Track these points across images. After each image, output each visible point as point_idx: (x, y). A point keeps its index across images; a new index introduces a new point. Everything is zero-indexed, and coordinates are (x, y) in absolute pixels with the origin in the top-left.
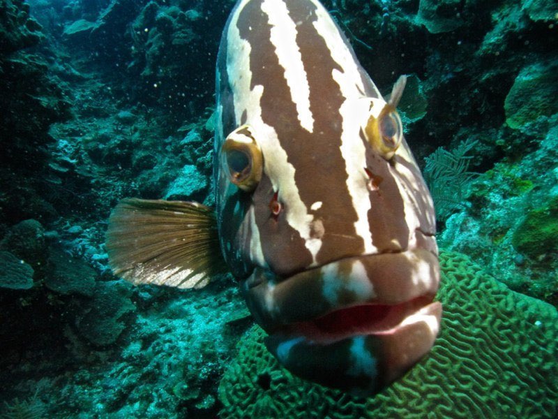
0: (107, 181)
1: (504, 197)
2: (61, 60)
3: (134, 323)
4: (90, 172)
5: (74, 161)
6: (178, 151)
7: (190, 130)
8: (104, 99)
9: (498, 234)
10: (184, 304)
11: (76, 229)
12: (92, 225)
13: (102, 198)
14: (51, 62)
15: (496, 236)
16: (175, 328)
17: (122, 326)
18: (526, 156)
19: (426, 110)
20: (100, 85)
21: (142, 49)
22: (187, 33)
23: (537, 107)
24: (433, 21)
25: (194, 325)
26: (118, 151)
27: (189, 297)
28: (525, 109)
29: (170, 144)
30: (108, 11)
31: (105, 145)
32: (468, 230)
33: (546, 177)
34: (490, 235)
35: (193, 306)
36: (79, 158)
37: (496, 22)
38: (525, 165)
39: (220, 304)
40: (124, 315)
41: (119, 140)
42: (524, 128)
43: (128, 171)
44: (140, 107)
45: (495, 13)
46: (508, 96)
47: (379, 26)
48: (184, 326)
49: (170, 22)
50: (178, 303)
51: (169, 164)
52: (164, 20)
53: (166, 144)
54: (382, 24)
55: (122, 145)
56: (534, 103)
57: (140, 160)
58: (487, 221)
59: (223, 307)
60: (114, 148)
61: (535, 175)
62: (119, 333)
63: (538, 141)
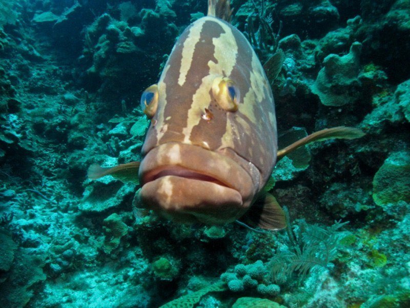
0: (45, 152)
1: (362, 268)
2: (26, 42)
3: (42, 291)
4: (30, 146)
5: (19, 136)
6: (106, 139)
7: (118, 123)
8: (56, 79)
9: (353, 302)
10: (87, 277)
11: (10, 192)
12: (24, 190)
13: (38, 166)
14: (19, 43)
15: (351, 303)
16: (75, 300)
17: (30, 294)
18: (384, 230)
19: (309, 163)
20: (55, 67)
21: (91, 49)
22: (129, 45)
23: (399, 192)
24: (326, 95)
25: (92, 299)
26: (58, 129)
27: (92, 271)
28: (390, 190)
29: (101, 130)
30: (71, 10)
31: (49, 121)
32: (328, 288)
33: (399, 256)
34: (346, 301)
35: (94, 279)
36: (24, 134)
37: (375, 106)
38: (382, 239)
39: (117, 283)
40: (34, 284)
41: (60, 120)
42: (387, 207)
43: (64, 146)
44: (83, 92)
45: (375, 97)
46: (377, 173)
47: (282, 86)
48: (83, 299)
49: (117, 34)
50: (82, 276)
51: (97, 149)
52: (113, 31)
53: (97, 130)
54: (285, 85)
55: (62, 124)
56: (398, 188)
57: (74, 140)
58: (345, 287)
59: (119, 285)
60: (56, 126)
61: (390, 252)
62: (26, 301)
63: (396, 222)
